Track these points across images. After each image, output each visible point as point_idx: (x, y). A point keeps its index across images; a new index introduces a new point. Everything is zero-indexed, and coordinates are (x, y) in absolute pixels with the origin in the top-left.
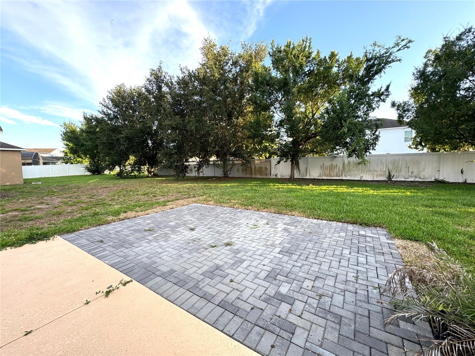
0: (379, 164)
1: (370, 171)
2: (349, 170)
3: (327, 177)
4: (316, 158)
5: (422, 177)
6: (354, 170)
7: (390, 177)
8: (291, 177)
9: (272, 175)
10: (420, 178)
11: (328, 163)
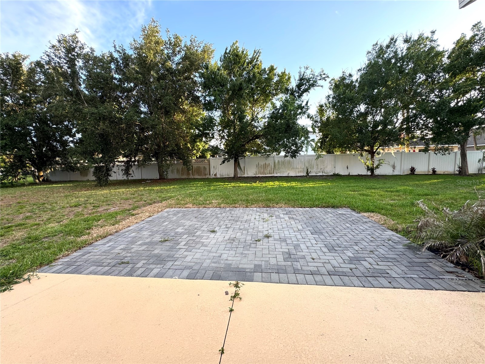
0: (300, 163)
1: (293, 168)
2: (279, 168)
3: (262, 174)
4: (252, 158)
5: (326, 172)
6: (282, 168)
7: (307, 173)
8: (235, 176)
9: (211, 174)
10: (325, 173)
11: (262, 163)
